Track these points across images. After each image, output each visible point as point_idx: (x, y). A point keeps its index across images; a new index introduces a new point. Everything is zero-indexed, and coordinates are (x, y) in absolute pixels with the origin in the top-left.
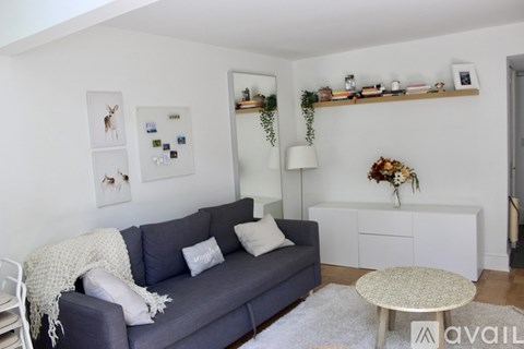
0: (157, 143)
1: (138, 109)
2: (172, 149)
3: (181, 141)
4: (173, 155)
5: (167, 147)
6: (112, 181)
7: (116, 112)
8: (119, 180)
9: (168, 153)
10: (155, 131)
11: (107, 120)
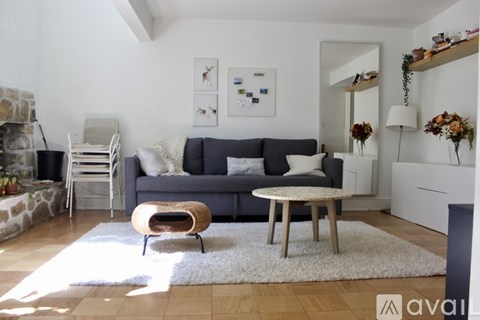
0: (241, 92)
1: (229, 69)
2: (254, 96)
3: (264, 91)
4: (255, 101)
5: (250, 95)
6: (204, 112)
7: (212, 71)
8: (209, 112)
9: (250, 100)
10: (240, 83)
11: (204, 75)
